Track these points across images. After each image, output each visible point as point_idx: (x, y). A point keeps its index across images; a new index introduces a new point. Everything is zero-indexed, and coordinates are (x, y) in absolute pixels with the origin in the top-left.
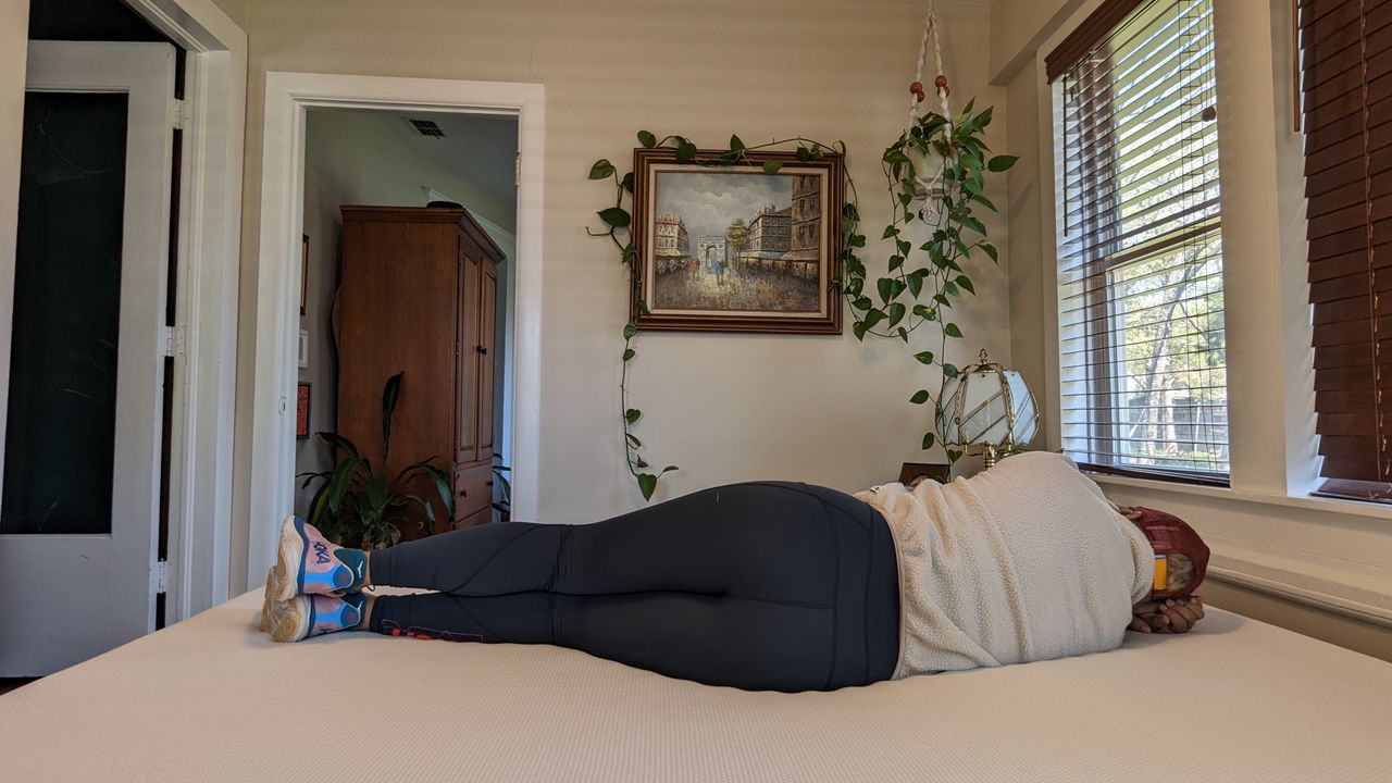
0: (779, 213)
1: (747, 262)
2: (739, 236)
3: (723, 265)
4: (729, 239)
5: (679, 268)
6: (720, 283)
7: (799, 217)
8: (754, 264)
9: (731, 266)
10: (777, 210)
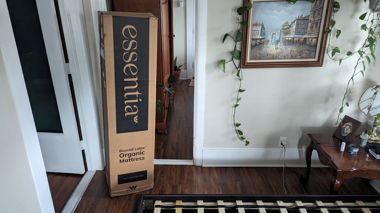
0: (304, 18)
1: (288, 40)
2: (286, 29)
3: (278, 41)
4: (282, 30)
5: (260, 43)
6: (277, 49)
7: (312, 19)
8: (291, 40)
9: (281, 41)
10: (303, 17)
